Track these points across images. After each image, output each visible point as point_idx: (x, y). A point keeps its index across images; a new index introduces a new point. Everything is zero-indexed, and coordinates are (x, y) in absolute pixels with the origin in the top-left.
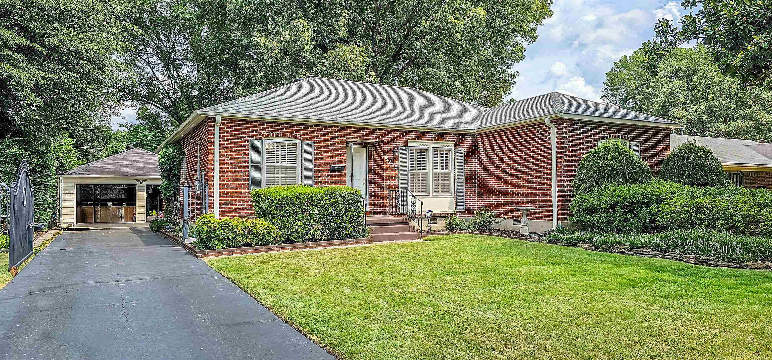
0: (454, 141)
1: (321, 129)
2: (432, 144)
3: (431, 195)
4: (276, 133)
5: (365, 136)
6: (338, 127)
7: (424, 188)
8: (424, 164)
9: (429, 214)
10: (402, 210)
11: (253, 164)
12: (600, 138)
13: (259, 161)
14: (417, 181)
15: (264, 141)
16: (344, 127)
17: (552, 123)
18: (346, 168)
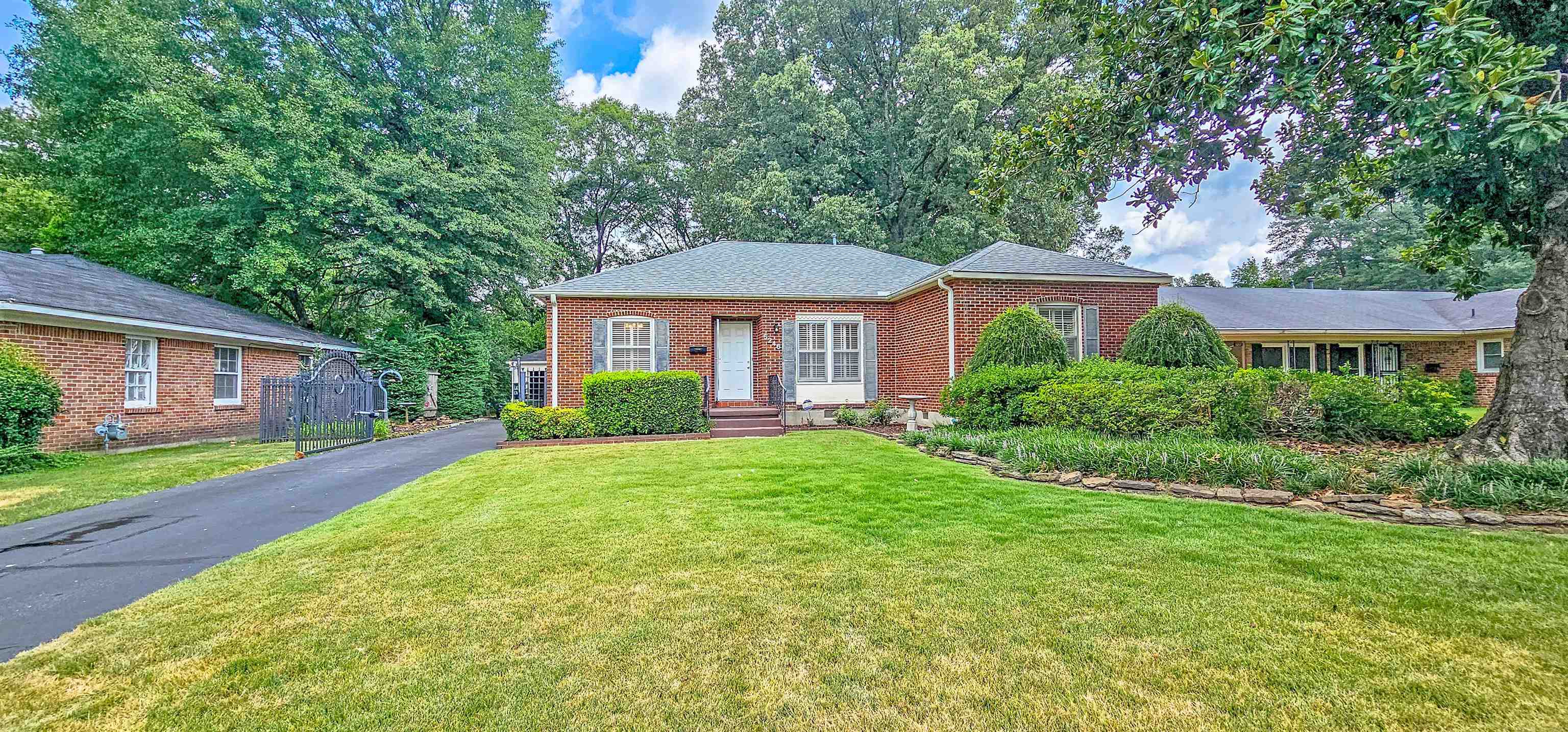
0: (862, 311)
1: (678, 304)
2: (831, 317)
3: (830, 381)
4: (624, 311)
5: (736, 310)
6: (700, 300)
7: (821, 373)
8: (821, 342)
9: (807, 405)
10: (788, 400)
11: (596, 347)
12: (1027, 303)
13: (604, 343)
14: (811, 364)
15: (610, 321)
16: (708, 300)
17: (948, 285)
18: (709, 349)
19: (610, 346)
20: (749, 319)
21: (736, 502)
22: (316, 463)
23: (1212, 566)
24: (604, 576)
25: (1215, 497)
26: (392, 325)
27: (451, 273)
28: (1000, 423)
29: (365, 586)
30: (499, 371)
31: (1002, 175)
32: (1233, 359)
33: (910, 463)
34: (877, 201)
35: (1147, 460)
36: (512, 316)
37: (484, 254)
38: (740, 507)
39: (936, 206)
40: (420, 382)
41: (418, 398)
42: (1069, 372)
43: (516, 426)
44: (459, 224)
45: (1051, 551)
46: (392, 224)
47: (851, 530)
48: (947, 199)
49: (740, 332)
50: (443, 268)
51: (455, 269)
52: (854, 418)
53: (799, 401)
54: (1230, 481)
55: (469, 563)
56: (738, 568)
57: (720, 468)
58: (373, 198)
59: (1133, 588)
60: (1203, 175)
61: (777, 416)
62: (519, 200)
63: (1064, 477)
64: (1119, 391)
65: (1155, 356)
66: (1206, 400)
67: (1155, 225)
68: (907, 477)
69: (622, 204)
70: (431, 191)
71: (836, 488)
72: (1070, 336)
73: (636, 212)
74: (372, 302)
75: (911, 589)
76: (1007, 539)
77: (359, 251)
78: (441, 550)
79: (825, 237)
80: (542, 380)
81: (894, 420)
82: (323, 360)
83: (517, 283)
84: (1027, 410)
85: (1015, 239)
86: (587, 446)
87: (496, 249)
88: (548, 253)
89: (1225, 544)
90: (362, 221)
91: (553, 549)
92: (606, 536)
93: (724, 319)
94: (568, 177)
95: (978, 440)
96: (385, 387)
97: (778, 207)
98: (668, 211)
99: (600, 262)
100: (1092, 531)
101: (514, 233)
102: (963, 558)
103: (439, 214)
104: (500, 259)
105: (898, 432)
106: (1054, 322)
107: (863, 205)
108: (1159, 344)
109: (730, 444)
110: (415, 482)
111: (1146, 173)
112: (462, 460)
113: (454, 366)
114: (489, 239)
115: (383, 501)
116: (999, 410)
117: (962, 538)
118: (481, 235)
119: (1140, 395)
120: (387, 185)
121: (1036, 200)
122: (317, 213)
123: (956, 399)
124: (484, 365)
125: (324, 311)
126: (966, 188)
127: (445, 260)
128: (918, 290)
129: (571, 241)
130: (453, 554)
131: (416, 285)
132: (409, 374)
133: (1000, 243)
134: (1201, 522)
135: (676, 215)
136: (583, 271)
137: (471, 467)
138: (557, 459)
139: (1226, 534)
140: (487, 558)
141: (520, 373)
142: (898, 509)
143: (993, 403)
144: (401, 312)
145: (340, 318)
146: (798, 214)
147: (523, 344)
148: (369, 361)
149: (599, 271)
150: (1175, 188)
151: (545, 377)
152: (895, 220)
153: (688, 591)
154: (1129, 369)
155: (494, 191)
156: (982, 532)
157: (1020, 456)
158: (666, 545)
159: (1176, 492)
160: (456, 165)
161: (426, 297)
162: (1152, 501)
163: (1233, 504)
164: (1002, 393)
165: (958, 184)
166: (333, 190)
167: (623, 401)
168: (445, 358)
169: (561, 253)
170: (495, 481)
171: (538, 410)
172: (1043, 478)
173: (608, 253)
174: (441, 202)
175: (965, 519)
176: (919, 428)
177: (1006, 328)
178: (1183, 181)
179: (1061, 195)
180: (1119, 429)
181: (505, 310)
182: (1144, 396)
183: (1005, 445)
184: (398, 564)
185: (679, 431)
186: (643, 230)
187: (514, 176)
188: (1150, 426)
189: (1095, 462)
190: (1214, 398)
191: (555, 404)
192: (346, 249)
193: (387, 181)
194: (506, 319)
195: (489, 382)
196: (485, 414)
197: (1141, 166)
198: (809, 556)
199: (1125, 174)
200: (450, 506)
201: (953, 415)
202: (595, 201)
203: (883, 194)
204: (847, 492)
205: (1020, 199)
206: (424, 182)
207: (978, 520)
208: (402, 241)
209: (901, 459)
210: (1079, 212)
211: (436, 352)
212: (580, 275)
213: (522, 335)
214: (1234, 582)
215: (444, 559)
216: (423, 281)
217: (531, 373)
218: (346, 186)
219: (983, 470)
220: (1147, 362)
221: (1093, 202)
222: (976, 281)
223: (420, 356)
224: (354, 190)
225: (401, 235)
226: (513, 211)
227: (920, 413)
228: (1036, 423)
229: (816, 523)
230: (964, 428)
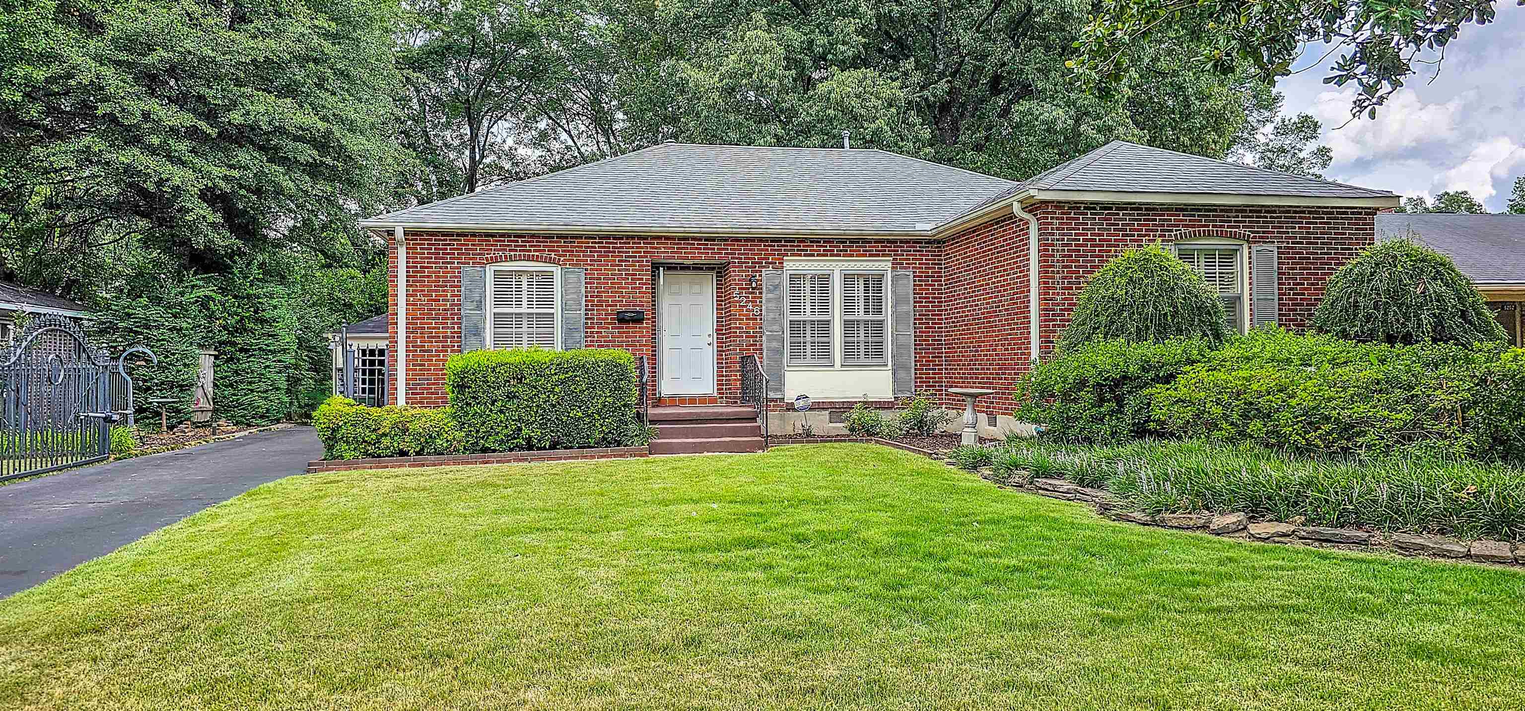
0: (890, 255)
1: (599, 243)
2: (840, 264)
3: (837, 366)
4: (512, 253)
5: (690, 253)
6: (633, 237)
7: (824, 352)
8: (824, 305)
9: (801, 403)
10: (771, 395)
11: (467, 309)
12: (1160, 239)
13: (480, 305)
14: (809, 339)
15: (490, 270)
16: (645, 238)
17: (1030, 212)
18: (648, 315)
19: (490, 309)
20: (710, 268)
21: (688, 557)
22: (17, 495)
23: (1460, 668)
24: (476, 674)
25: (1468, 556)
26: (141, 274)
27: (233, 192)
28: (1113, 434)
29: (96, 690)
30: (310, 349)
31: (1119, 34)
32: (1500, 330)
33: (966, 496)
34: (917, 77)
35: (1355, 495)
36: (332, 261)
37: (287, 162)
38: (694, 564)
39: (1011, 85)
40: (185, 365)
41: (181, 390)
42: (1228, 352)
43: (339, 436)
44: (248, 113)
45: (1195, 641)
46: (138, 114)
47: (871, 602)
48: (1030, 72)
49: (696, 289)
50: (222, 184)
51: (241, 186)
52: (878, 422)
53: (790, 395)
54: (1491, 530)
55: (262, 654)
56: (690, 662)
57: (665, 503)
58: (108, 72)
59: (1328, 703)
60: (1451, 31)
61: (754, 419)
62: (343, 75)
63: (1218, 521)
64: (1309, 383)
65: (1369, 325)
66: (1453, 398)
67: (1372, 115)
68: (962, 519)
69: (508, 84)
70: (202, 60)
71: (848, 534)
72: (1230, 293)
73: (531, 96)
74: (109, 237)
75: (966, 699)
76: (1122, 621)
77: (86, 157)
78: (216, 634)
79: (834, 137)
80: (382, 363)
81: (940, 428)
82: (29, 331)
83: (341, 209)
84: (1158, 414)
85: (1141, 138)
86: (453, 468)
87: (307, 154)
88: (390, 160)
89: (1483, 632)
90: (90, 108)
91: (397, 631)
92: (481, 610)
93: (670, 267)
94: (420, 40)
95: (1077, 461)
96: (130, 374)
97: (760, 89)
98: (583, 95)
99: (473, 175)
100: (1262, 608)
101: (335, 129)
102: (1050, 649)
103: (215, 98)
104: (313, 170)
105: (947, 446)
106: (1203, 271)
107: (897, 84)
108: (1376, 307)
109: (680, 464)
110: (175, 527)
111: (1357, 29)
112: (253, 490)
113: (239, 340)
114: (296, 139)
115: (126, 555)
116: (1112, 413)
117: (1049, 617)
118: (281, 131)
119: (1345, 389)
120: (130, 51)
121: (1175, 74)
122: (18, 97)
123: (1042, 396)
124: (288, 339)
125: (31, 251)
126: (1061, 55)
127: (225, 171)
128: (980, 221)
129: (428, 141)
130: (237, 640)
131: (178, 211)
132: (167, 353)
133: (1114, 144)
134: (1444, 597)
135: (596, 101)
136: (447, 189)
137: (266, 502)
138: (405, 489)
139: (1484, 616)
140: (290, 646)
141: (345, 352)
142: (947, 571)
143: (1102, 401)
144: (155, 254)
145: (56, 262)
146: (791, 100)
147: (350, 306)
148: (102, 332)
149: (472, 190)
150: (1405, 54)
151: (386, 358)
152: (945, 107)
153: (610, 699)
154: (1327, 348)
155: (303, 60)
156: (1081, 608)
157: (1145, 487)
158: (577, 625)
159: (1403, 548)
160: (243, 19)
161: (192, 227)
162: (1363, 561)
163: (1498, 567)
164: (1116, 386)
165: (1048, 48)
166: (47, 58)
167: (511, 396)
168: (225, 328)
169: (411, 159)
170: (304, 524)
171: (375, 411)
172: (1184, 523)
173: (487, 161)
174: (218, 78)
175: (1055, 588)
176: (981, 440)
177: (1124, 281)
178: (1418, 40)
179: (1215, 66)
180: (1309, 443)
181: (322, 252)
182: (1351, 391)
183: (1121, 468)
184: (148, 656)
185: (598, 444)
186: (542, 125)
187: (335, 38)
188: (1360, 440)
189: (1269, 498)
190: (1467, 395)
191: (401, 401)
192: (65, 152)
193: (129, 43)
194: (323, 266)
195: (297, 367)
196: (289, 418)
197: (1348, 18)
198: (802, 645)
199: (1321, 31)
200: (233, 564)
201: (1036, 421)
202: (467, 80)
203: (926, 65)
204: (865, 542)
205: (1152, 72)
206: (189, 45)
207: (1076, 589)
208: (156, 141)
209: (954, 490)
210: (1245, 94)
211: (211, 317)
212: (443, 196)
213: (349, 291)
214: (1495, 693)
215: (221, 648)
216: (190, 205)
217: (364, 351)
218: (66, 52)
219: (1085, 508)
220: (1356, 335)
221: (1268, 78)
222: (1075, 206)
223: (184, 325)
224: (76, 57)
225: (153, 131)
226: (334, 94)
227: (983, 417)
228: (1172, 434)
229: (816, 591)
230: (1055, 441)
